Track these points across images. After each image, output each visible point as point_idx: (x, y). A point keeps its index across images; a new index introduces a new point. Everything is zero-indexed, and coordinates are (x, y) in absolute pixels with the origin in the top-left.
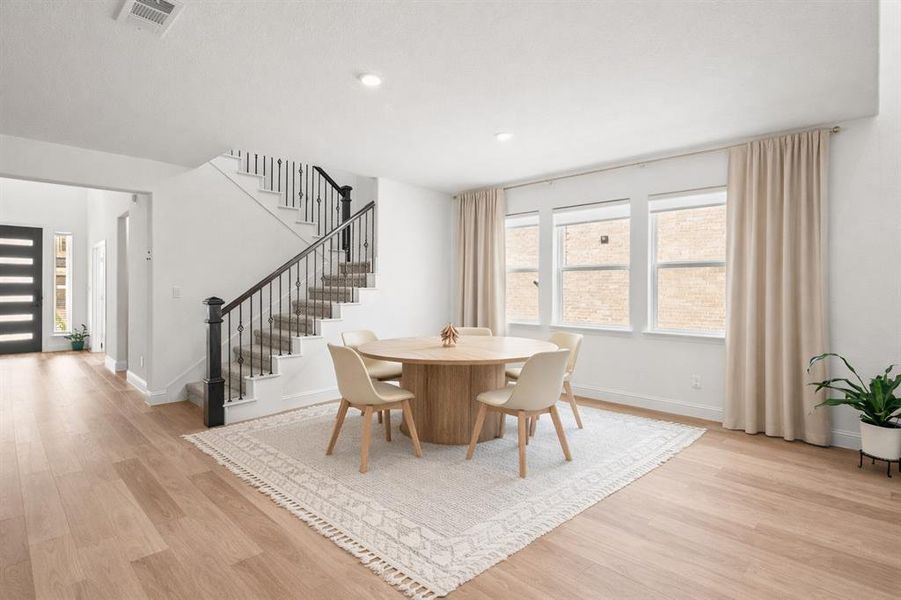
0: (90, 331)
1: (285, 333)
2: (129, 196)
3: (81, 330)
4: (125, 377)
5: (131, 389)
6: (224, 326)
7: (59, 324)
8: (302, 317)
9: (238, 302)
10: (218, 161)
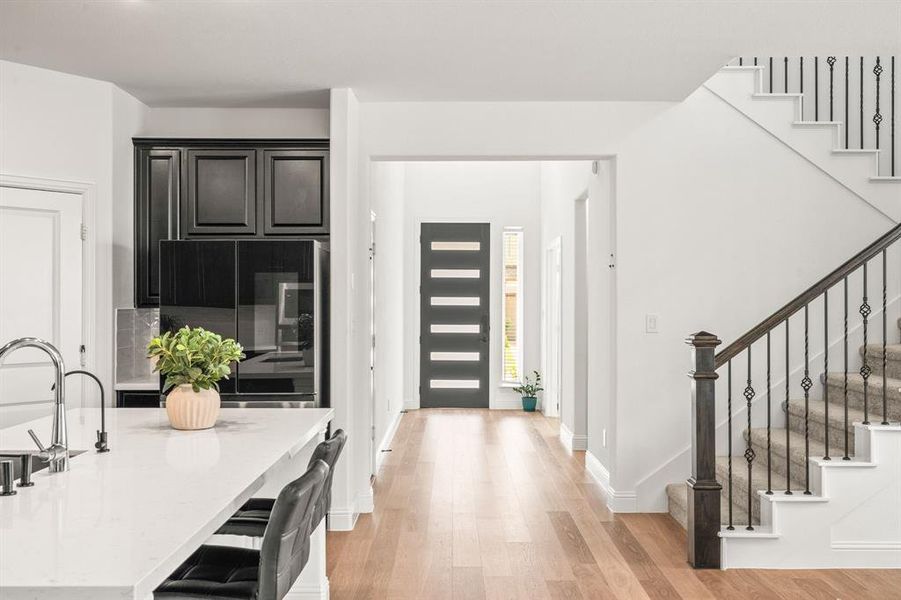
0: (545, 382)
1: (836, 413)
2: (589, 164)
3: (533, 381)
4: (583, 463)
5: (590, 482)
6: (720, 385)
7: (509, 367)
8: (875, 381)
9: (745, 342)
10: (717, 81)
